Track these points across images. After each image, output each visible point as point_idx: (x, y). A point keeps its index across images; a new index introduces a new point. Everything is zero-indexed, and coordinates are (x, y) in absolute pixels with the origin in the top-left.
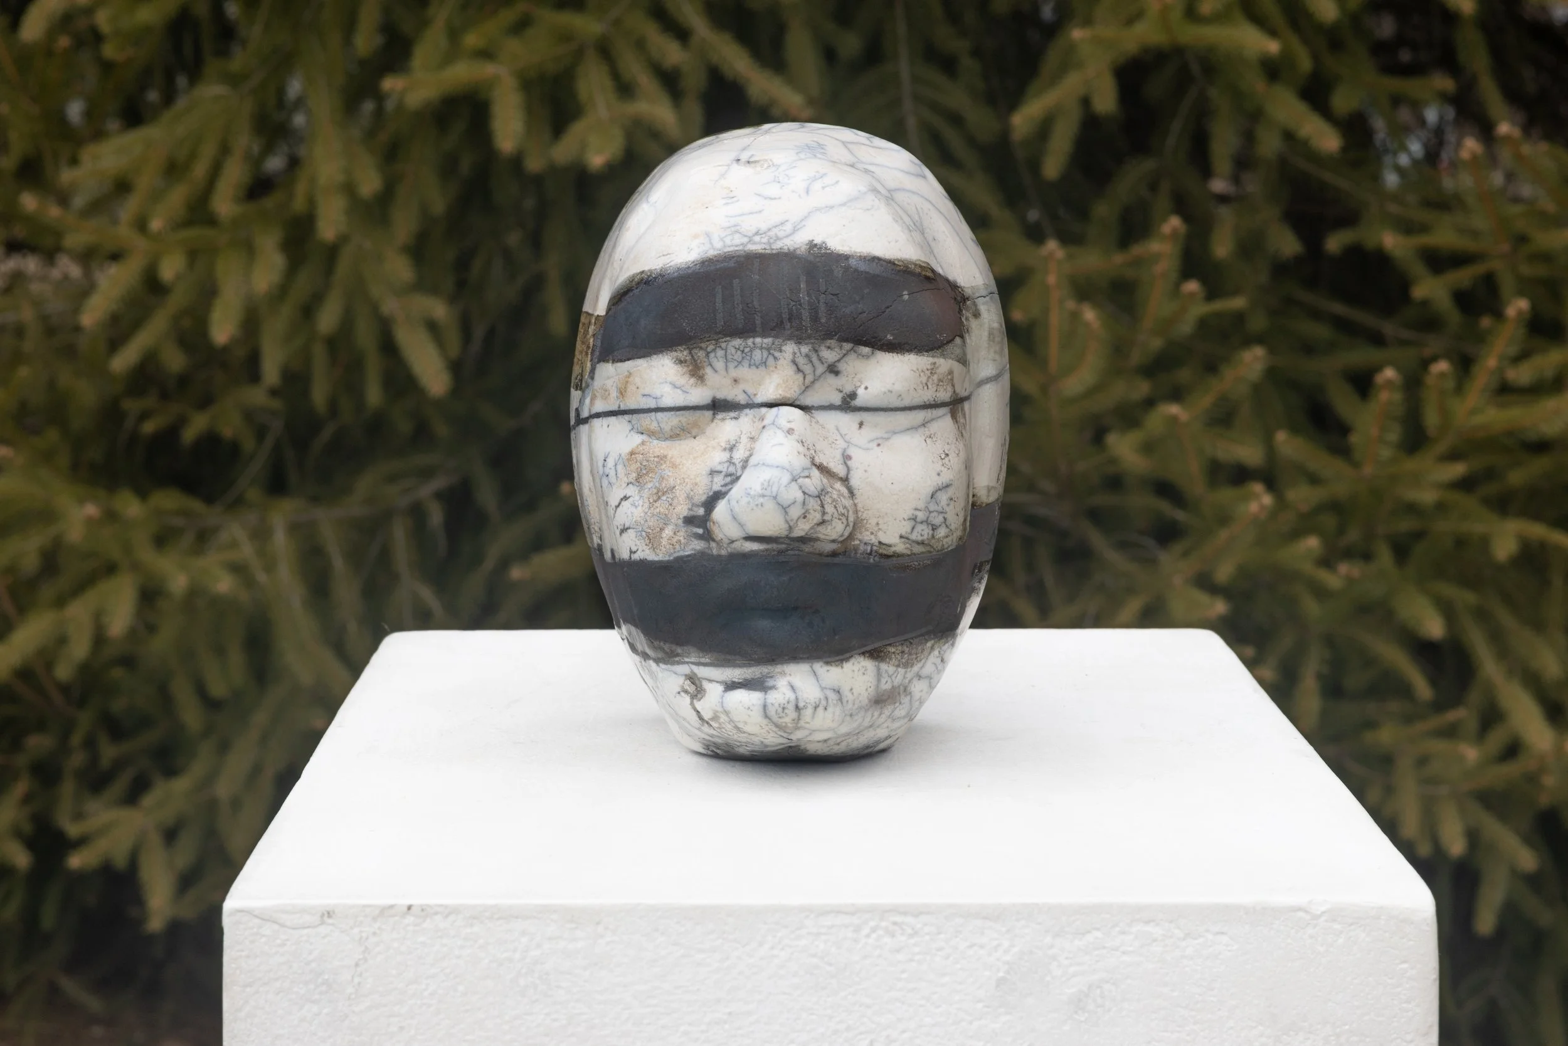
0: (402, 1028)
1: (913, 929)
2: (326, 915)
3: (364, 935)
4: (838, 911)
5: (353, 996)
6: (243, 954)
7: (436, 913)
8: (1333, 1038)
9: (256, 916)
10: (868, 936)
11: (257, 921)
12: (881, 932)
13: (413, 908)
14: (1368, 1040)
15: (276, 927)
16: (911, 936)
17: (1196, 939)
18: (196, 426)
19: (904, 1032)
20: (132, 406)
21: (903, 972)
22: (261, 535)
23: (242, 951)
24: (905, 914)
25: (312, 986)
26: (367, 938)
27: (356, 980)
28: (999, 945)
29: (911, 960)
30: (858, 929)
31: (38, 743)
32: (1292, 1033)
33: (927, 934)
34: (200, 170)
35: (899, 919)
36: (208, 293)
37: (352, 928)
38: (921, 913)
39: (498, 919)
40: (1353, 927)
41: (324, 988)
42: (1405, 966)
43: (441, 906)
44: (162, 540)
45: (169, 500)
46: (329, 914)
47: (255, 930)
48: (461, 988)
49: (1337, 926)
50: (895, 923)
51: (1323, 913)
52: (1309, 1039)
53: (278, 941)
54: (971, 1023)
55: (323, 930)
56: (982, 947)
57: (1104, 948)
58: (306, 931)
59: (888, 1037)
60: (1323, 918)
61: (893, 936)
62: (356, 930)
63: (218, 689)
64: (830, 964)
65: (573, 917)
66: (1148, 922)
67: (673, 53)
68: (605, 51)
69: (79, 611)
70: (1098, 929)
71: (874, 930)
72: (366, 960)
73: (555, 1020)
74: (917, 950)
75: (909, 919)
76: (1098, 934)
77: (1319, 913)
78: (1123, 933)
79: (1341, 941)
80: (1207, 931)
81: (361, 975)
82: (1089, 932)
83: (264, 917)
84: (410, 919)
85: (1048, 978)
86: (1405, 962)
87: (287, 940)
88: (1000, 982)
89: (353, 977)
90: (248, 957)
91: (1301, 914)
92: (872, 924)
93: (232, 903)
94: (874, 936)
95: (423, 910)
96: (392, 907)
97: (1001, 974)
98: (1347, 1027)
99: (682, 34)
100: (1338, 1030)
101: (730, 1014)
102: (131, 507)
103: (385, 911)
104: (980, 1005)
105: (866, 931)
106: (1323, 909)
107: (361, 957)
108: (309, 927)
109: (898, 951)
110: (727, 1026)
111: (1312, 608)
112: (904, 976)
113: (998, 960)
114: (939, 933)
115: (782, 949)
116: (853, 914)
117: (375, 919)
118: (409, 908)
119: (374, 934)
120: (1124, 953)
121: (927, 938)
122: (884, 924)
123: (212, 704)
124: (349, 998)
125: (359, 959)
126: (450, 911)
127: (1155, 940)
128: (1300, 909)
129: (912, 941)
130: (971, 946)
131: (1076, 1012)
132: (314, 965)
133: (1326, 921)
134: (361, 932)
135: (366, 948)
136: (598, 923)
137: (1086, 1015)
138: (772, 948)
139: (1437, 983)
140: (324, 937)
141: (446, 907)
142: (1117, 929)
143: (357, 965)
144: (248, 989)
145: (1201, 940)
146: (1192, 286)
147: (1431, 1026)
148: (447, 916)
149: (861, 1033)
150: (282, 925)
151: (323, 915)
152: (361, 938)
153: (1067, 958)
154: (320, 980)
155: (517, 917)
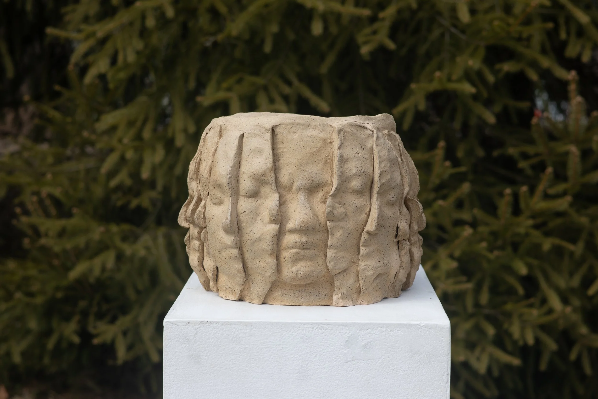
0: (205, 350)
1: (326, 328)
2: (188, 323)
3: (197, 328)
4: (309, 324)
5: (194, 342)
6: (168, 332)
7: (213, 323)
8: (425, 356)
9: (171, 323)
10: (315, 330)
11: (172, 324)
12: (318, 329)
13: (208, 322)
14: (434, 356)
15: (176, 326)
16: (326, 330)
17: (393, 331)
18: (134, 203)
19: (324, 353)
20: (114, 197)
21: (323, 338)
22: (155, 239)
23: (168, 331)
24: (324, 325)
25: (184, 340)
26: (197, 329)
27: (195, 339)
28: (346, 332)
29: (326, 336)
30: (313, 328)
31: (82, 304)
32: (416, 354)
33: (329, 329)
34: (139, 124)
35: (323, 326)
36: (140, 162)
37: (194, 326)
38: (328, 324)
39: (228, 324)
40: (430, 329)
41: (187, 340)
42: (443, 339)
43: (215, 321)
44: (124, 239)
45: (126, 227)
46: (189, 323)
47: (171, 326)
48: (219, 341)
49: (427, 329)
50: (322, 327)
51: (423, 326)
52: (420, 356)
53: (177, 329)
54: (340, 351)
55: (187, 326)
56: (342, 333)
57: (371, 333)
58: (183, 327)
59: (320, 354)
60: (423, 327)
61: (321, 330)
62: (195, 327)
63: (140, 287)
64: (306, 336)
65: (246, 324)
66: (382, 327)
67: (287, 90)
68: (265, 88)
69: (97, 262)
70: (369, 329)
71: (317, 328)
72: (197, 334)
73: (241, 349)
74: (327, 333)
75: (325, 326)
76: (370, 330)
77: (422, 326)
78: (375, 330)
79: (427, 332)
80: (396, 330)
81: (196, 337)
82: (367, 329)
83: (173, 323)
84: (207, 324)
85: (358, 340)
86: (442, 338)
87: (179, 329)
88: (347, 341)
89: (194, 338)
90: (169, 333)
91: (418, 326)
92: (316, 327)
93: (165, 320)
94: (317, 330)
95: (210, 322)
96: (203, 321)
97: (347, 339)
98: (429, 353)
99: (289, 83)
100: (427, 354)
101: (283, 348)
102: (114, 228)
103: (201, 322)
104: (342, 347)
105: (315, 328)
106: (423, 325)
107: (196, 333)
108: (184, 326)
109: (323, 333)
110: (282, 351)
111: (485, 265)
112: (324, 339)
113: (346, 336)
114: (332, 329)
115: (295, 333)
116: (312, 324)
117: (199, 324)
118: (207, 321)
119: (199, 328)
120: (376, 335)
121: (329, 330)
122: (319, 327)
123: (138, 292)
124: (193, 343)
125: (196, 334)
126: (217, 323)
127: (383, 332)
128: (417, 325)
129: (326, 331)
130: (340, 332)
131: (365, 349)
132: (185, 335)
133: (424, 328)
134: (196, 327)
135: (197, 331)
136: (252, 326)
137: (367, 349)
138: (293, 332)
139: (451, 343)
140: (187, 328)
141: (216, 321)
142: (374, 329)
143: (195, 335)
144: (169, 340)
145: (394, 332)
146: (448, 163)
147: (449, 353)
148: (216, 323)
149: (314, 353)
150: (177, 325)
151: (187, 323)
152: (196, 328)
153: (362, 336)
154: (186, 338)
155: (233, 324)
